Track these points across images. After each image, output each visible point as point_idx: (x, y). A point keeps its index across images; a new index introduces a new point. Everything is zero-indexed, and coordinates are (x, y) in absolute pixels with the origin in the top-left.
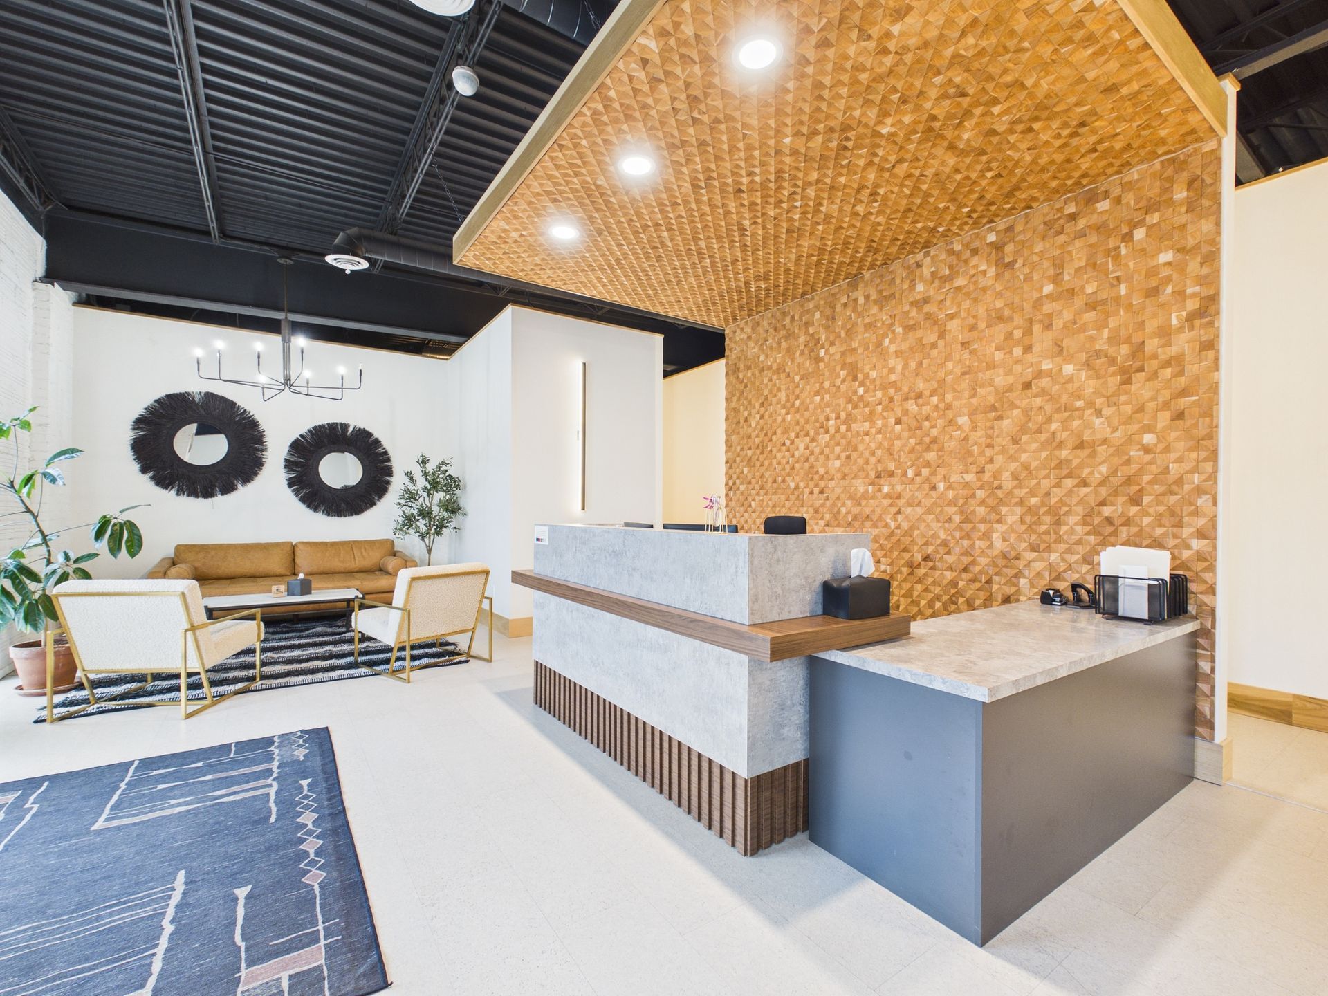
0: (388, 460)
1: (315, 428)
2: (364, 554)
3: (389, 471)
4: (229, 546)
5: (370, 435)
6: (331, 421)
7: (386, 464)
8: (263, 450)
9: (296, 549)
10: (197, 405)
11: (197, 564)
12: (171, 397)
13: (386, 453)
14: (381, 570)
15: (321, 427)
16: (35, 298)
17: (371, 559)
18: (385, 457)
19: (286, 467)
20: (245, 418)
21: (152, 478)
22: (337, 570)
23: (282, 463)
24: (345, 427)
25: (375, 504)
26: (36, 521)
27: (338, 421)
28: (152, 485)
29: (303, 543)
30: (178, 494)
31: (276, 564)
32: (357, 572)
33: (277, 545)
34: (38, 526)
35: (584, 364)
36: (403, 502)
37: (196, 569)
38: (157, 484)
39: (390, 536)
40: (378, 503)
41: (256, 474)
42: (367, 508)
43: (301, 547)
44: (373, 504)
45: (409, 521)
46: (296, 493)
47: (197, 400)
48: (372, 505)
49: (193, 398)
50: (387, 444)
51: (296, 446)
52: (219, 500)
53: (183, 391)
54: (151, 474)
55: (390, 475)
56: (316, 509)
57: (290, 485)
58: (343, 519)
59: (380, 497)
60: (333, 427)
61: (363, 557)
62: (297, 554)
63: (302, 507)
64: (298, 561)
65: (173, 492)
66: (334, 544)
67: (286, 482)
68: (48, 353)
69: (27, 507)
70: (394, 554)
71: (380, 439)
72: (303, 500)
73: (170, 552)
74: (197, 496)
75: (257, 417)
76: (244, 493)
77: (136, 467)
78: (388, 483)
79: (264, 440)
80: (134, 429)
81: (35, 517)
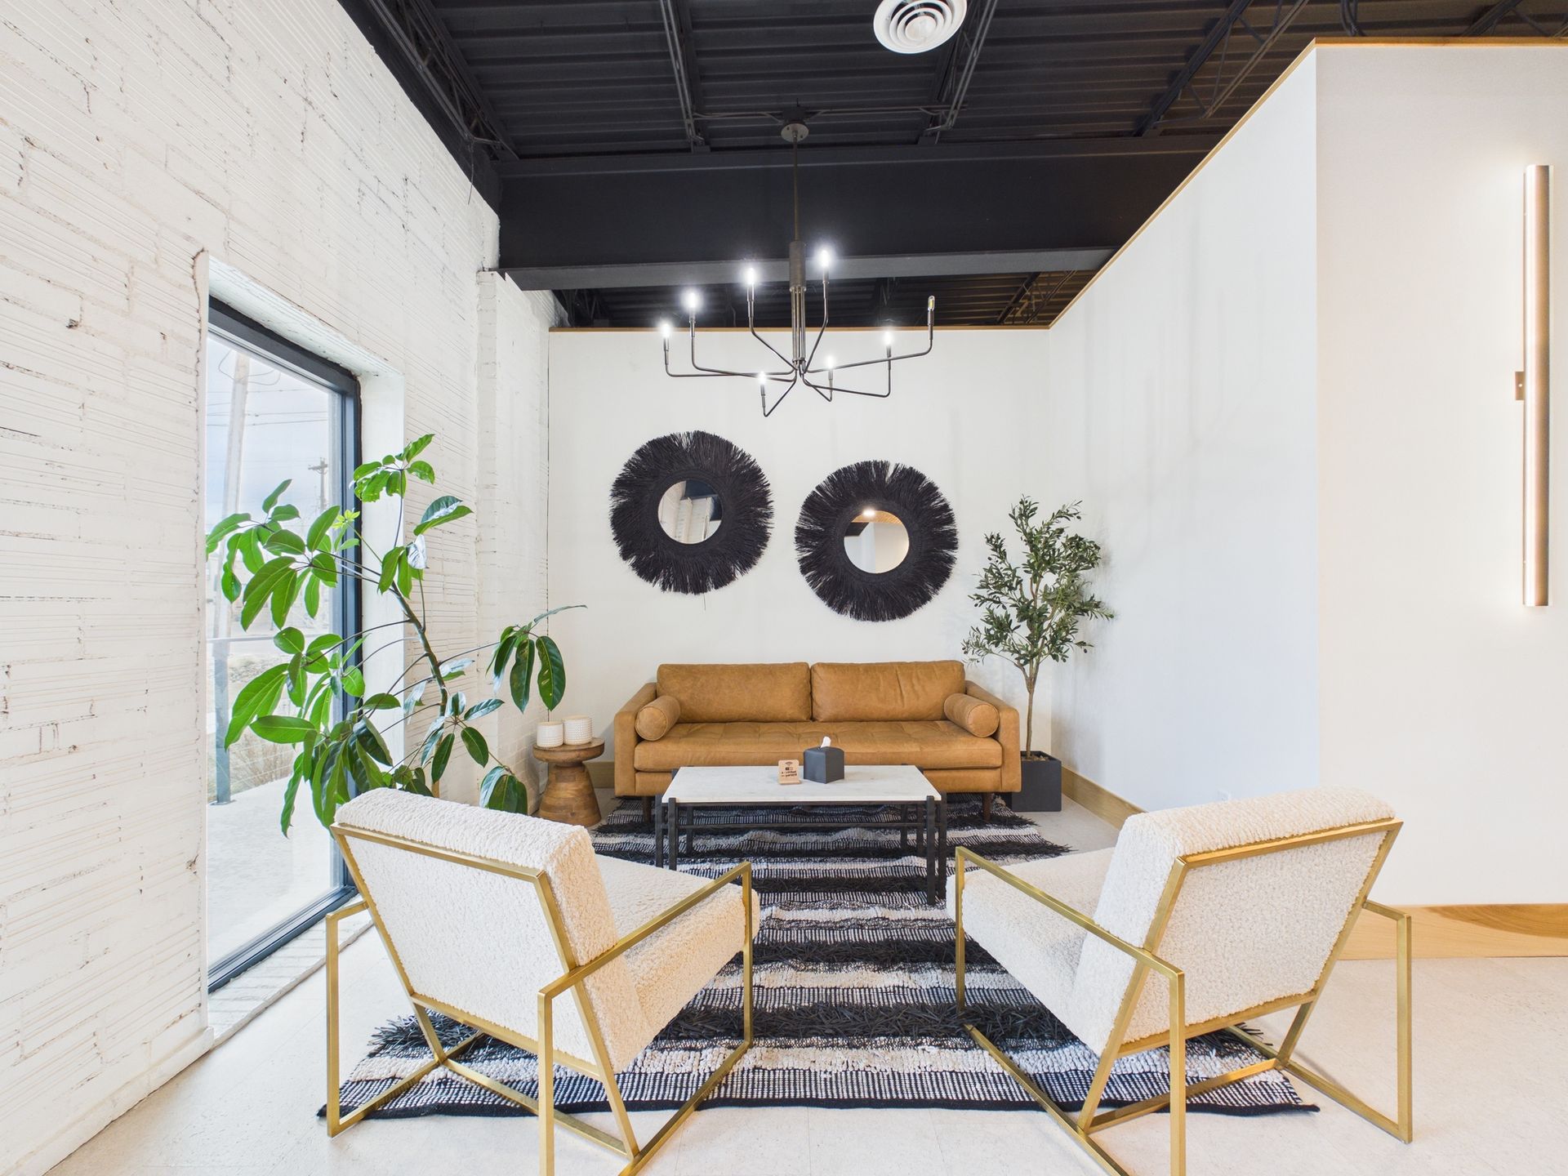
0: (950, 520)
1: (838, 473)
2: (917, 687)
3: (951, 541)
4: (725, 669)
5: (920, 478)
6: (861, 459)
7: (947, 528)
8: (768, 516)
9: (815, 676)
10: (685, 452)
11: (683, 697)
12: (654, 444)
13: (946, 508)
14: (945, 718)
15: (847, 470)
16: (480, 296)
17: (926, 696)
18: (944, 515)
19: (798, 540)
20: (743, 468)
21: (633, 565)
22: (876, 715)
23: (793, 535)
24: (881, 467)
25: (929, 598)
26: (424, 638)
27: (871, 458)
28: (633, 575)
29: (823, 665)
30: (664, 589)
31: (784, 700)
32: (906, 720)
33: (786, 668)
34: (427, 646)
35: (1544, 171)
36: (984, 593)
37: (681, 704)
38: (640, 574)
39: (960, 657)
40: (935, 598)
41: (759, 554)
42: (917, 606)
43: (818, 669)
44: (925, 598)
45: (1000, 629)
46: (813, 581)
47: (684, 445)
48: (924, 602)
49: (680, 443)
50: (948, 492)
51: (813, 506)
52: (713, 595)
53: (667, 434)
54: (633, 560)
55: (953, 545)
56: (840, 610)
57: (804, 571)
58: (880, 624)
59: (938, 585)
60: (863, 469)
61: (915, 691)
62: (815, 684)
63: (820, 605)
64: (817, 696)
65: (658, 586)
66: (870, 669)
67: (798, 566)
68: (494, 377)
69: (409, 613)
70: (966, 689)
71: (937, 484)
72: (821, 594)
73: (650, 675)
74: (685, 591)
75: (760, 463)
76: (745, 583)
77: (616, 550)
78: (951, 560)
79: (770, 498)
80: (614, 495)
81: (422, 630)
